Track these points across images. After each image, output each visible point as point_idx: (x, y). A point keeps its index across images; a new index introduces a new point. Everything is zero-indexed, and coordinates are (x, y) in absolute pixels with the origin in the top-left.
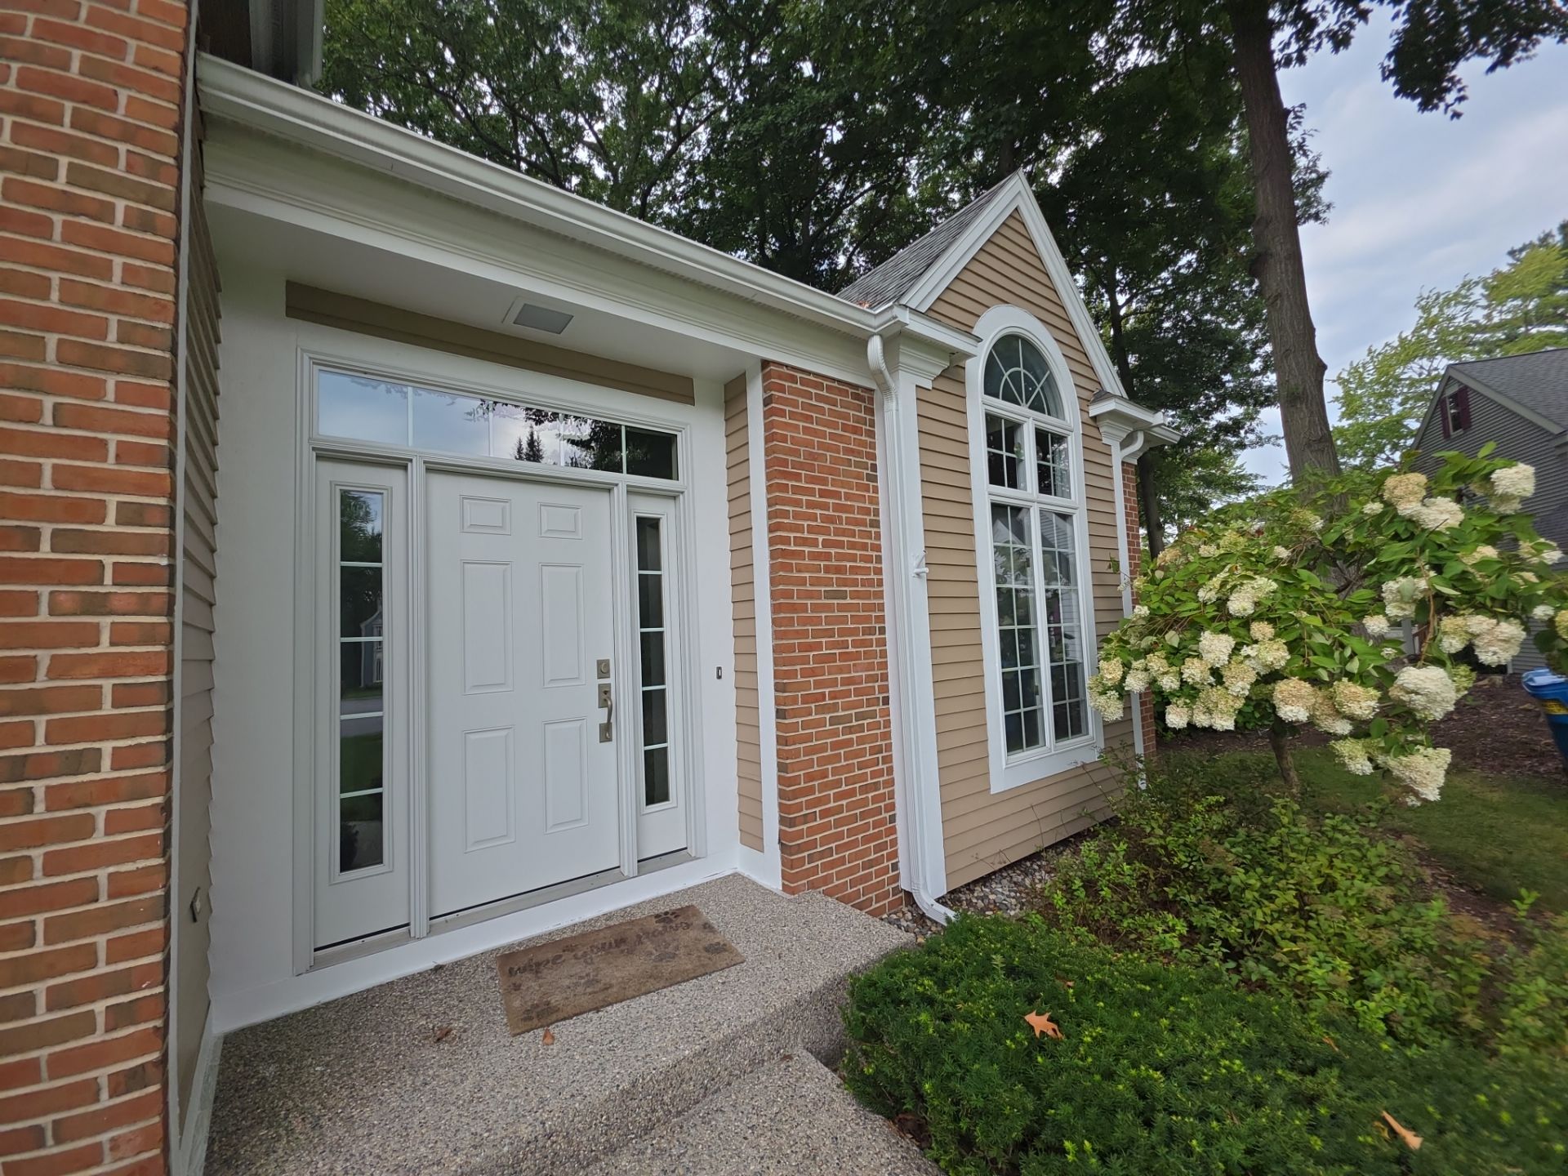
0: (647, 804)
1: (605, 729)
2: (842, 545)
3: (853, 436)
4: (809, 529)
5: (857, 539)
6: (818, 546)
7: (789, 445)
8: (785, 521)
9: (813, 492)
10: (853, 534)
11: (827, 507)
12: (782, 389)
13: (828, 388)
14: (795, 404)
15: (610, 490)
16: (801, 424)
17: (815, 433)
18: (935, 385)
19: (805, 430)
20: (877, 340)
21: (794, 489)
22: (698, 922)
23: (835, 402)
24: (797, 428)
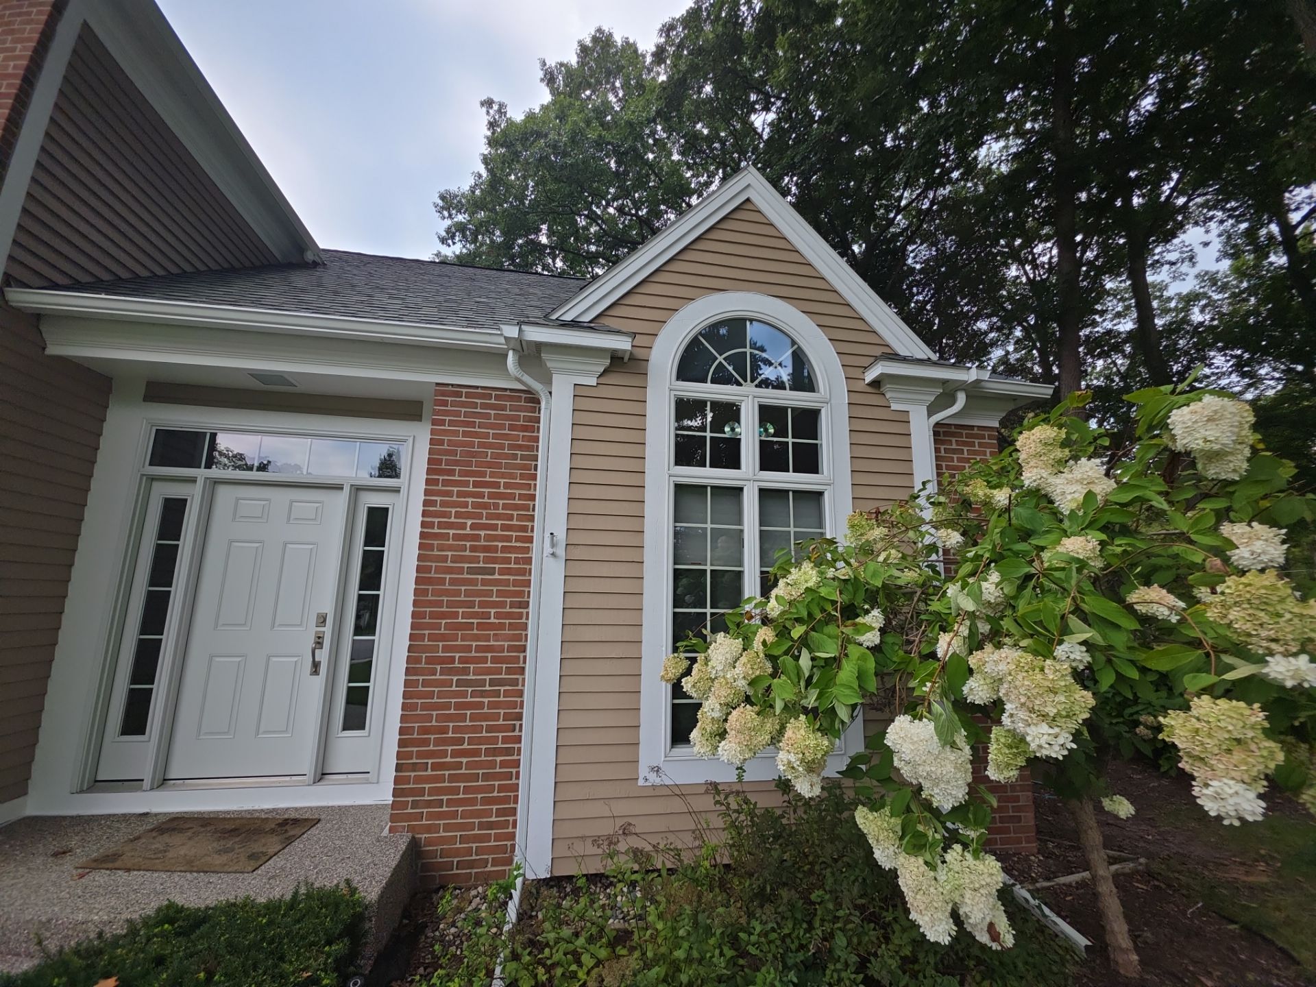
0: (344, 729)
1: (316, 666)
2: (494, 527)
3: (521, 434)
4: (458, 515)
5: (515, 522)
6: (465, 529)
7: (445, 447)
8: (431, 509)
9: (466, 484)
10: (511, 518)
11: (481, 495)
12: (445, 403)
13: (497, 397)
14: (458, 414)
15: (342, 488)
16: (461, 429)
17: (476, 435)
18: (602, 380)
19: (465, 434)
20: (511, 353)
21: (446, 483)
22: (291, 833)
23: (503, 408)
24: (456, 433)
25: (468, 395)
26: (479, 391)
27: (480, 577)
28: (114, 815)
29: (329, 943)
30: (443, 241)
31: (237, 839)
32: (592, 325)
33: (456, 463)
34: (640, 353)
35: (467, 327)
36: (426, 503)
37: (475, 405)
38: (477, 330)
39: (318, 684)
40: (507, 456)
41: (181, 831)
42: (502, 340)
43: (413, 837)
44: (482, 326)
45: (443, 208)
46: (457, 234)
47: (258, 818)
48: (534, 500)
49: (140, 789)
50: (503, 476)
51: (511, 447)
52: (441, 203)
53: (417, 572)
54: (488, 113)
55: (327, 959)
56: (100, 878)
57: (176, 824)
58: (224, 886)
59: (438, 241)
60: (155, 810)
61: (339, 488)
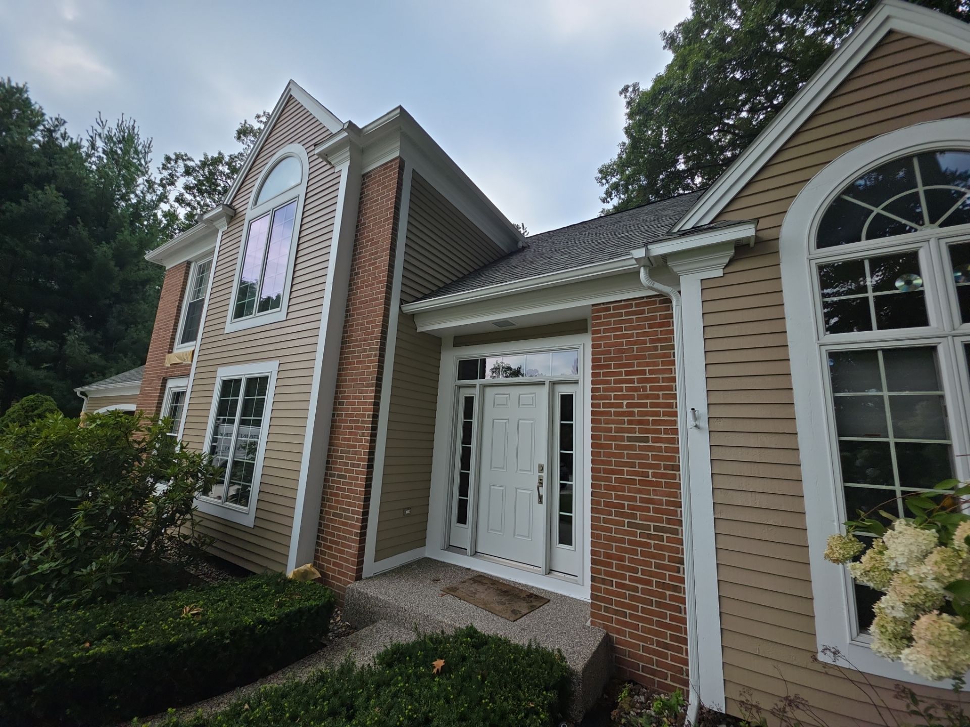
0: (560, 543)
1: (540, 497)
2: (645, 405)
3: (659, 329)
4: (616, 397)
5: (661, 401)
6: (623, 407)
7: (603, 349)
8: (597, 394)
9: (620, 374)
10: (657, 397)
11: (632, 381)
12: (599, 318)
13: (637, 305)
14: (609, 323)
15: (545, 384)
16: (612, 334)
17: (624, 336)
18: (727, 270)
19: (616, 337)
20: (642, 270)
21: (605, 374)
22: (534, 604)
23: (643, 312)
24: (609, 337)
25: (615, 308)
26: (623, 303)
27: (637, 444)
28: (455, 565)
29: (547, 690)
30: (604, 201)
31: (507, 598)
32: (712, 225)
33: (611, 359)
34: (766, 235)
35: (609, 259)
36: (593, 390)
37: (621, 315)
38: (615, 260)
39: (542, 509)
40: (649, 349)
41: (483, 584)
42: (634, 262)
43: (607, 634)
44: (621, 255)
45: (602, 178)
46: (613, 192)
47: (517, 588)
48: (675, 382)
49: (465, 554)
50: (648, 364)
51: (652, 341)
52: (600, 176)
53: (592, 439)
54: (626, 97)
55: (544, 700)
56: (449, 599)
57: (481, 579)
58: (500, 625)
59: (600, 202)
60: (473, 568)
61: (543, 384)
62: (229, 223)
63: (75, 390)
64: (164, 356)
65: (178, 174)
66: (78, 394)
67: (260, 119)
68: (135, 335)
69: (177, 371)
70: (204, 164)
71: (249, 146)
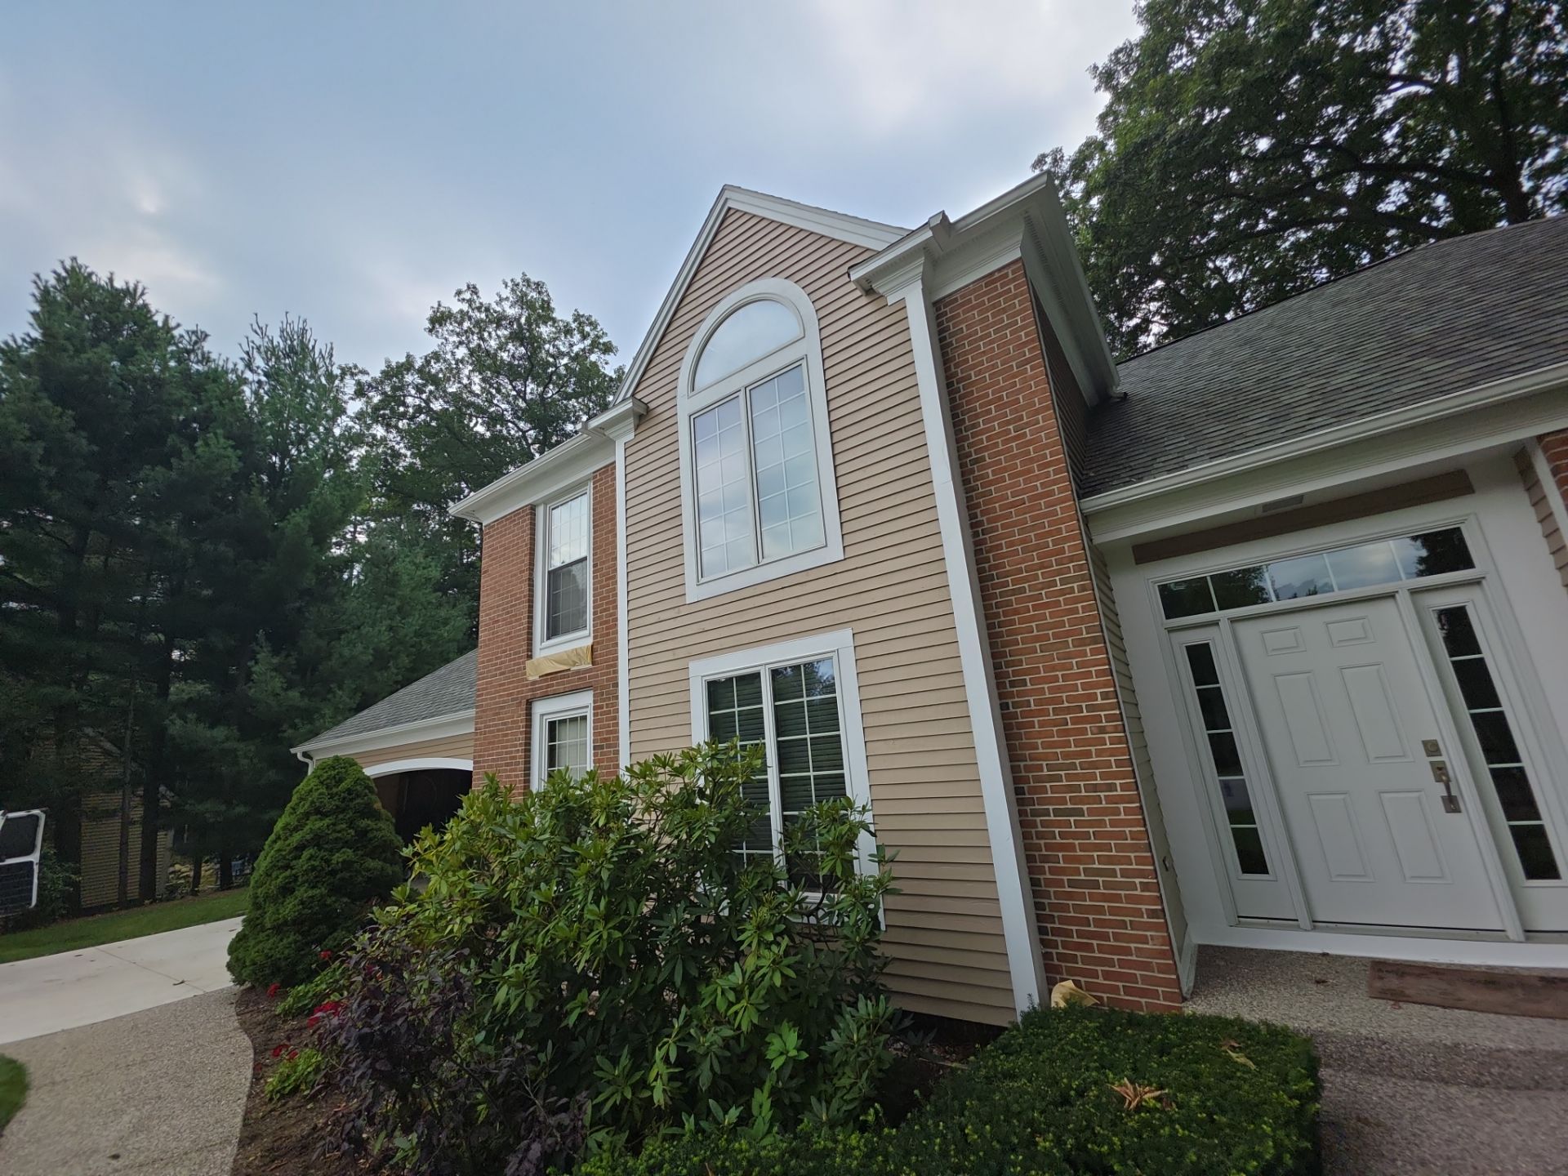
0: (1528, 878)
1: (1450, 801)
15: (1393, 596)
49: (1297, 928)
61: (1387, 596)
62: (637, 427)
63: (293, 751)
64: (524, 663)
65: (346, 398)
66: (300, 757)
67: (462, 296)
68: (346, 652)
69: (558, 684)
70: (388, 374)
71: (446, 339)
